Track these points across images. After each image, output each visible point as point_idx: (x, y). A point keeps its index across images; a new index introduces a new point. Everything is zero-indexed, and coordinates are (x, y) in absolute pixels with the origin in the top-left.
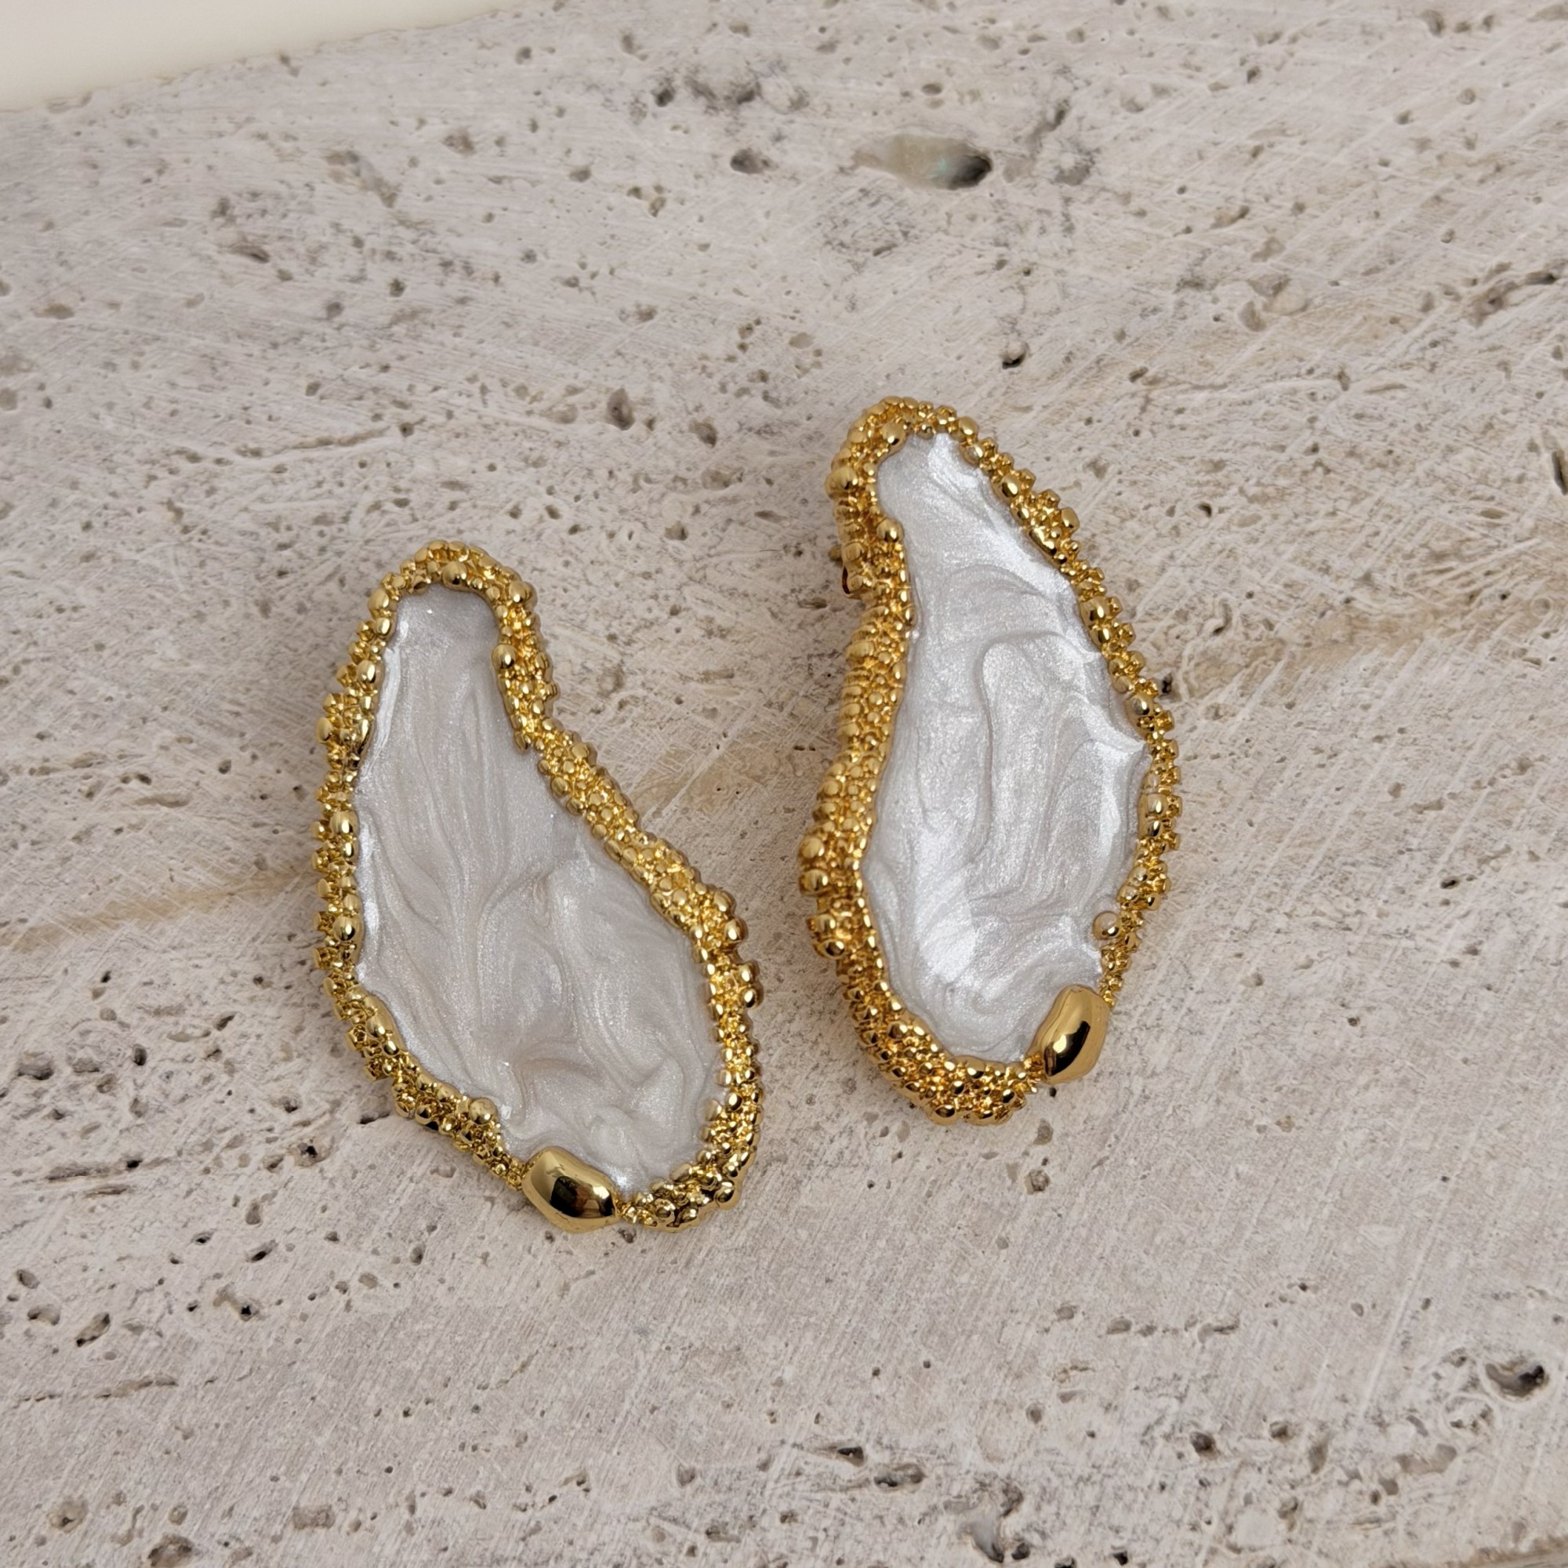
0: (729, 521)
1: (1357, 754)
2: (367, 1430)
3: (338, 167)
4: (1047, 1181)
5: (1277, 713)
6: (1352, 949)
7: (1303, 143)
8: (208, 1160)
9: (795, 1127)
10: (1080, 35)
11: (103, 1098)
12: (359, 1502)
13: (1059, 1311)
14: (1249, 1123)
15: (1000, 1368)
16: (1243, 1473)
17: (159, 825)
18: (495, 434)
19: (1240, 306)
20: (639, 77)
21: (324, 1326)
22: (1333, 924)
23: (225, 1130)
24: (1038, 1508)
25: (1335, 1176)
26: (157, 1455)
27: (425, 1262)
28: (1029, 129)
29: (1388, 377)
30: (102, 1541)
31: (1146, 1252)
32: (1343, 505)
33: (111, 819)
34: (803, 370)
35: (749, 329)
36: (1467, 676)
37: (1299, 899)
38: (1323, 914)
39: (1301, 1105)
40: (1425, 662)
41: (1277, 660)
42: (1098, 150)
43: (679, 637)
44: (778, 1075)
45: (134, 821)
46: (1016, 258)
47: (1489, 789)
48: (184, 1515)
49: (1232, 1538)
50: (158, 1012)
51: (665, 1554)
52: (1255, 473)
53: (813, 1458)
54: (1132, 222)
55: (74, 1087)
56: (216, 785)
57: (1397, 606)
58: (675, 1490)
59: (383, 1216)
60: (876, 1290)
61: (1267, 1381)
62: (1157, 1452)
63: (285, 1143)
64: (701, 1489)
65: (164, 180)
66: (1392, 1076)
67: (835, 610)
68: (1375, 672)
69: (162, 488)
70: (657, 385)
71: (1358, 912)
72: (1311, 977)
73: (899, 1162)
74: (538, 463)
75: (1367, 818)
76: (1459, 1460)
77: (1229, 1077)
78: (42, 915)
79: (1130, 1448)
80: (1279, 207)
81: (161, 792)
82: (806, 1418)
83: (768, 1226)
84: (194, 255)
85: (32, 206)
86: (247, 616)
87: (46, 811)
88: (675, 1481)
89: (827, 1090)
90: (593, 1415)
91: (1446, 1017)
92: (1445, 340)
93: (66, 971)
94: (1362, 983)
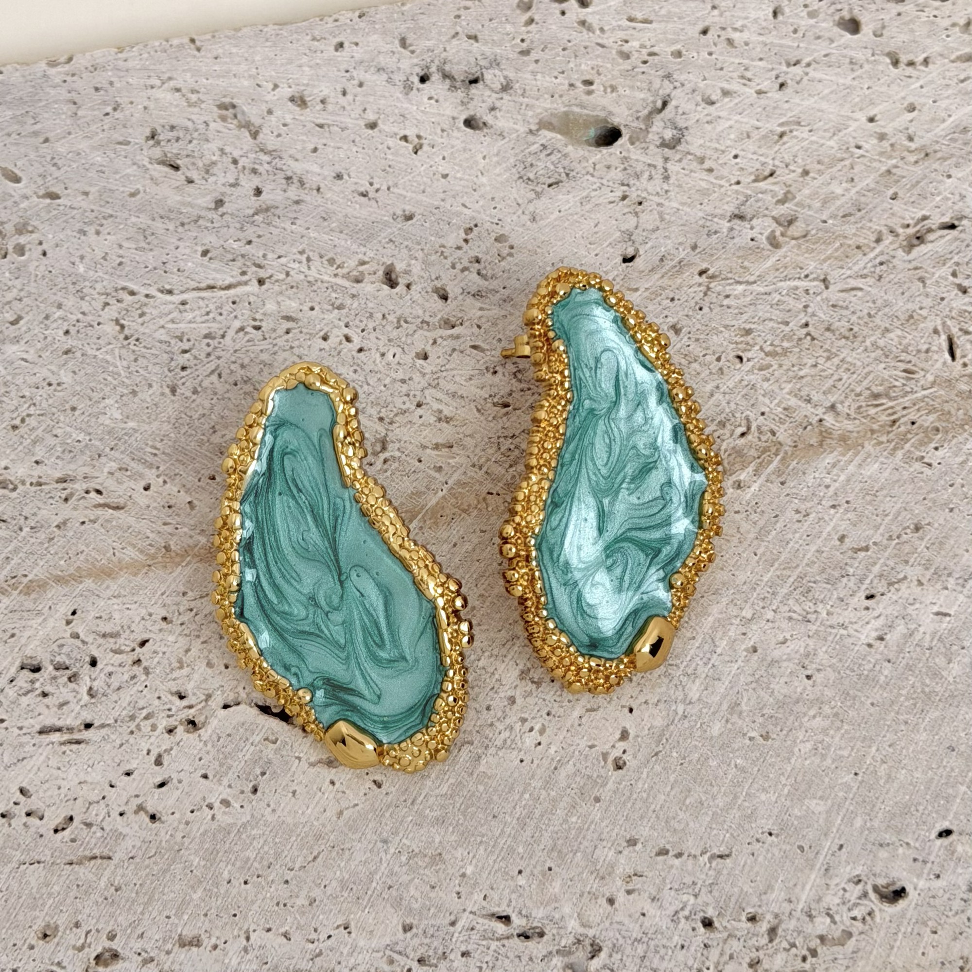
0: (454, 350)
1: (820, 515)
2: (222, 892)
3: (224, 112)
4: (625, 763)
5: (775, 488)
6: (811, 634)
7: (810, 131)
8: (132, 726)
9: (478, 724)
10: (679, 54)
11: (72, 685)
12: (217, 932)
13: (628, 841)
14: (745, 735)
15: (592, 873)
16: (729, 941)
17: (107, 521)
18: (315, 288)
19: (767, 233)
20: (410, 64)
21: (199, 829)
22: (800, 618)
23: (143, 708)
24: (611, 956)
25: (793, 769)
26: (100, 900)
27: (259, 793)
28: (645, 112)
29: (853, 283)
30: (67, 949)
31: (681, 809)
32: (821, 361)
33: (80, 515)
34: (502, 257)
35: (471, 229)
36: (888, 470)
37: (781, 602)
38: (795, 612)
39: (776, 725)
40: (864, 461)
41: (776, 455)
42: (686, 128)
43: (421, 421)
44: (470, 692)
45: (92, 518)
46: (634, 195)
47: (897, 541)
48: (115, 936)
50: (104, 636)
52: (770, 338)
53: (481, 920)
54: (704, 175)
55: (55, 678)
56: (142, 499)
57: (849, 425)
58: (400, 935)
59: (235, 765)
60: (522, 824)
61: (746, 887)
62: (680, 926)
63: (179, 718)
64: (416, 935)
65: (117, 115)
66: (829, 711)
67: (515, 409)
68: (834, 466)
69: (112, 312)
70: (413, 262)
71: (815, 612)
72: (785, 649)
73: (539, 747)
74: (340, 307)
75: (824, 555)
76: (854, 939)
77: (734, 707)
78: (37, 572)
79: (665, 923)
80: (794, 171)
81: (108, 501)
82: (478, 897)
83: (461, 782)
84: (134, 164)
85: (37, 127)
86: (163, 394)
87: (39, 509)
88: (401, 929)
89: (498, 703)
90: (355, 889)
91: (863, 677)
92: (888, 261)
93: (50, 608)
94: (814, 654)
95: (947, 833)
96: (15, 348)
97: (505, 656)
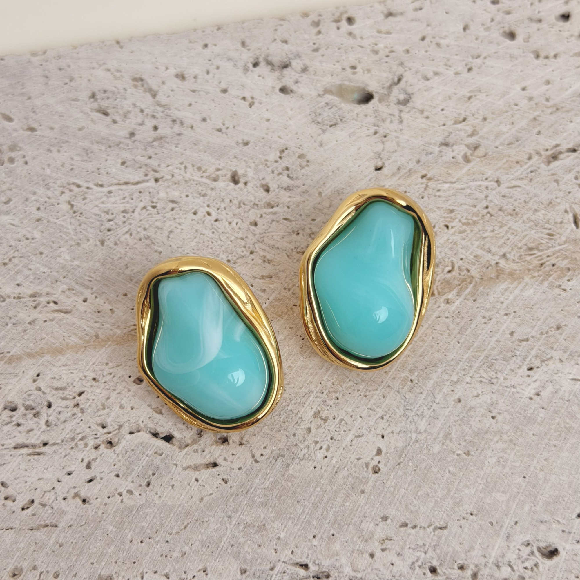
0: (273, 221)
1: (498, 320)
2: (127, 547)
3: (136, 83)
4: (379, 470)
5: (470, 303)
6: (494, 391)
7: (487, 96)
8: (73, 444)
9: (288, 444)
10: (408, 51)
11: (36, 419)
12: (123, 574)
13: (382, 518)
14: (454, 452)
15: (359, 538)
17: (60, 320)
18: (189, 184)
19: (462, 154)
20: (247, 57)
21: (113, 508)
22: (487, 381)
23: (79, 434)
25: (485, 474)
26: (50, 552)
27: (151, 486)
28: (388, 84)
29: (515, 183)
31: (415, 498)
32: (496, 228)
33: (42, 317)
34: (302, 168)
35: (283, 151)
36: (539, 294)
37: (475, 372)
38: (484, 378)
39: (473, 447)
40: (524, 287)
41: (470, 283)
42: (412, 94)
43: (253, 262)
44: (283, 425)
45: (51, 318)
46: (381, 131)
47: (546, 335)
48: (59, 575)
50: (57, 389)
52: (465, 215)
53: (289, 567)
54: (424, 120)
55: (25, 415)
56: (82, 307)
57: (515, 266)
58: (239, 576)
59: (136, 468)
60: (315, 506)
61: (457, 548)
62: (416, 572)
63: (102, 440)
64: (249, 576)
65: (72, 84)
66: (507, 438)
68: (506, 290)
69: (66, 197)
70: (249, 169)
71: (497, 378)
72: (478, 400)
73: (326, 459)
74: (204, 195)
75: (501, 343)
77: (447, 435)
78: (16, 350)
79: (406, 570)
80: (477, 118)
81: (61, 308)
82: (288, 552)
83: (277, 480)
84: (82, 112)
85: (24, 91)
86: (96, 245)
87: (19, 312)
88: (239, 573)
89: (300, 431)
90: (210, 547)
91: (527, 418)
92: (536, 171)
93: (24, 372)
94: (496, 404)
96: (7, 217)
97: (304, 403)
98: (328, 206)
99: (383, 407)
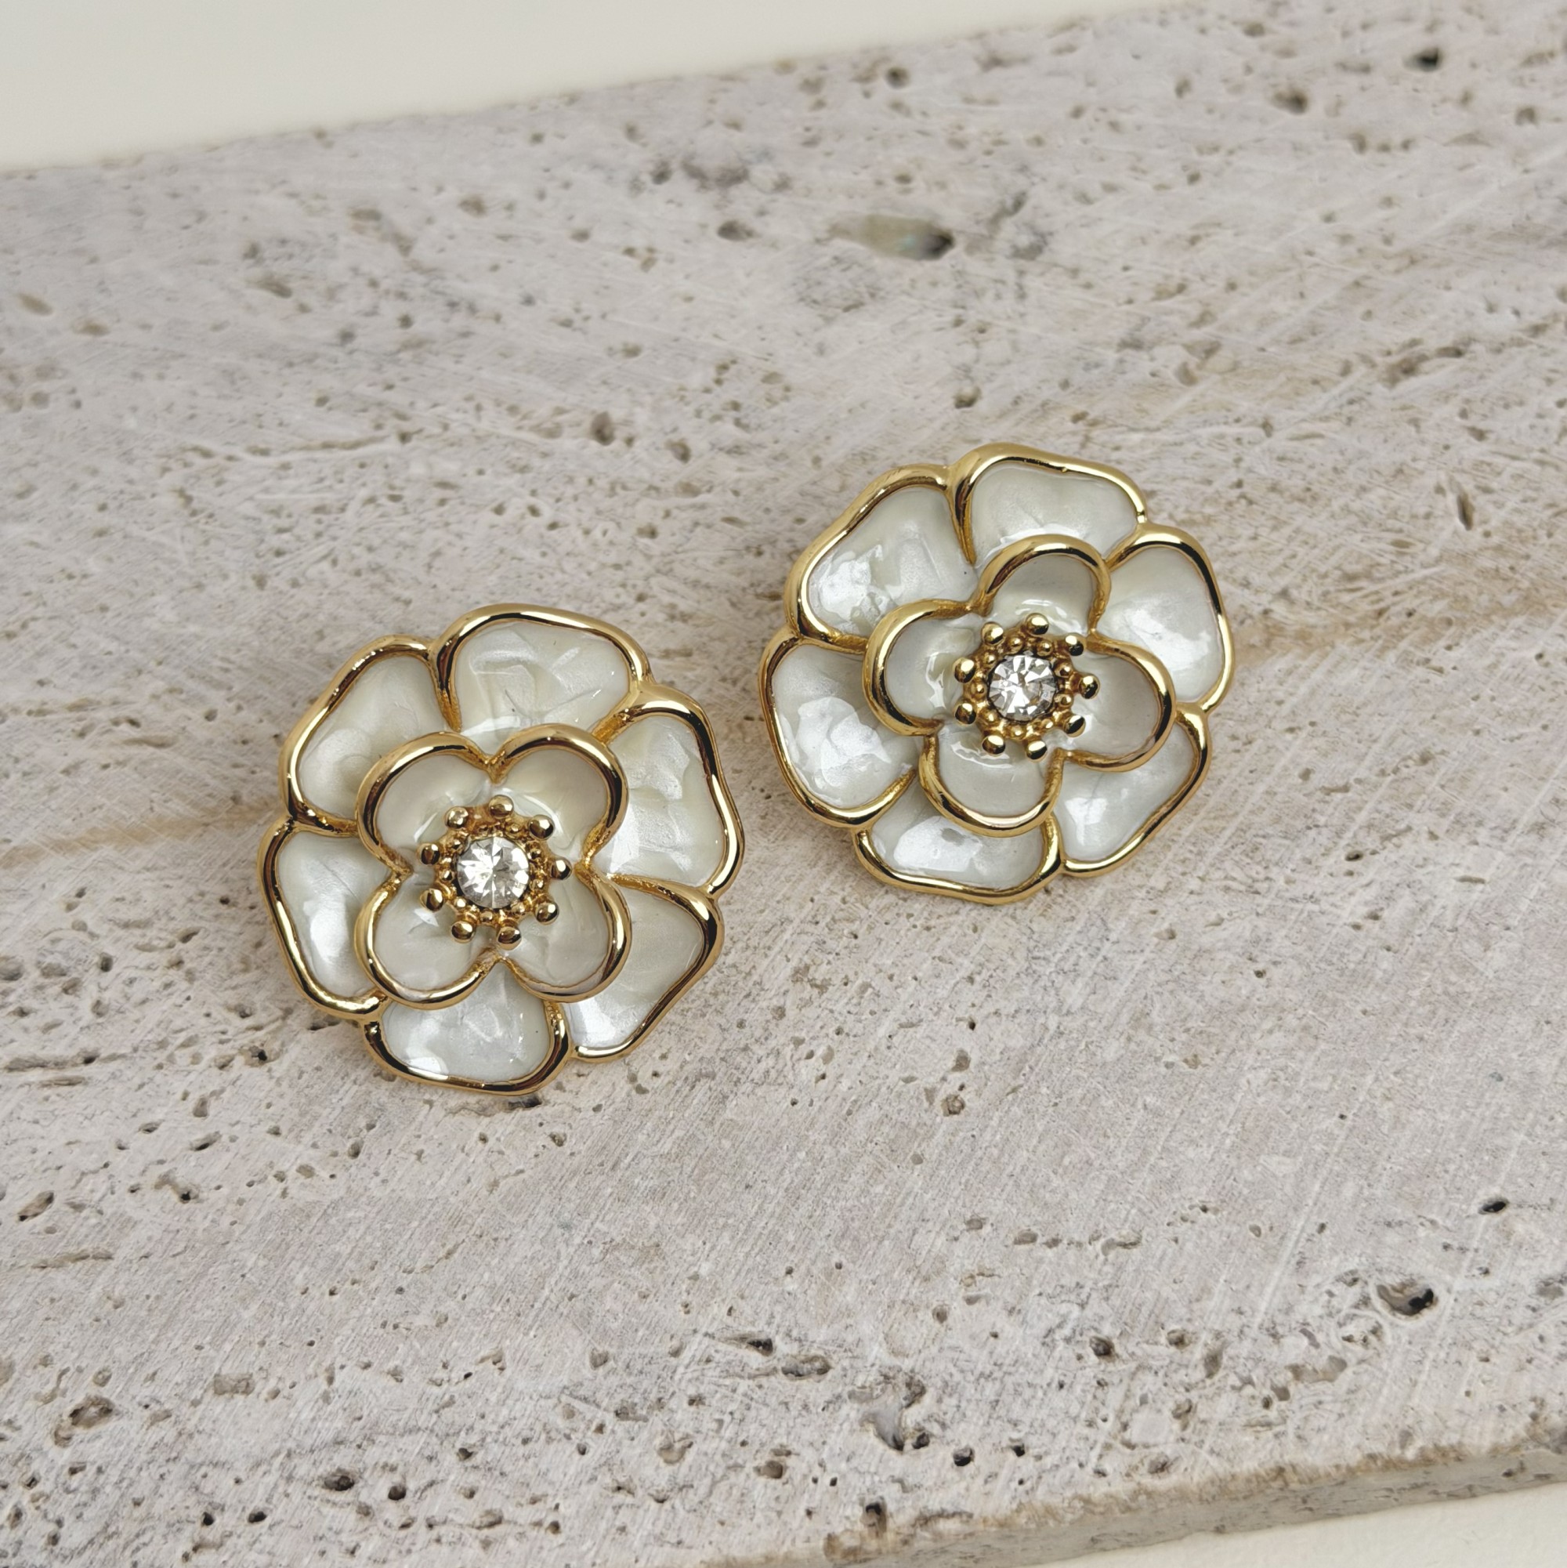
0: (696, 524)
1: (1270, 743)
2: (293, 1306)
3: (361, 223)
4: (963, 1106)
6: (1260, 910)
7: (1236, 235)
8: (162, 1056)
9: (724, 1047)
10: (1038, 141)
11: (68, 999)
12: (279, 1371)
13: (969, 1222)
14: (1157, 1059)
15: (909, 1271)
16: (1140, 1375)
17: (144, 763)
18: (486, 445)
19: (1175, 365)
20: (638, 158)
21: (259, 1211)
22: (1243, 888)
23: (181, 1030)
24: (940, 1401)
25: (1238, 1110)
26: (87, 1322)
27: (361, 1156)
28: (989, 214)
29: (1308, 427)
30: (25, 1400)
31: (1055, 1172)
32: (1264, 532)
33: (102, 755)
34: (772, 401)
35: (725, 367)
36: (1374, 680)
37: (1212, 865)
38: (1234, 879)
39: (1208, 1045)
40: (1336, 666)
42: (1051, 234)
43: (643, 620)
44: (712, 1001)
45: (121, 759)
46: (972, 317)
47: (1392, 777)
48: (108, 1378)
49: (1127, 1435)
50: (126, 925)
51: (574, 1430)
52: (1183, 502)
53: (722, 1347)
54: (1079, 293)
55: (41, 988)
56: (201, 731)
57: (1311, 618)
58: (587, 1371)
59: (325, 1113)
60: (794, 1196)
61: (1166, 1292)
62: (1057, 1354)
63: (237, 1044)
64: (614, 1371)
65: (203, 226)
66: (1295, 1023)
68: (1289, 673)
69: (175, 478)
70: (638, 410)
71: (1267, 879)
72: (1220, 933)
73: (823, 1083)
74: (524, 469)
75: (1279, 798)
76: (1349, 1372)
77: (1140, 1019)
78: (26, 836)
79: (1030, 1348)
80: (1213, 285)
81: (148, 734)
82: (719, 1310)
83: (693, 1135)
84: (223, 288)
85: (81, 244)
86: (244, 588)
87: (39, 746)
88: (588, 1363)
89: (757, 1016)
90: (513, 1300)
91: (1347, 973)
92: (1361, 399)
93: (44, 886)
94: (1268, 940)
95: (1497, 1206)
96: (21, 528)
97: (769, 948)
98: (837, 489)
99: (973, 953)
